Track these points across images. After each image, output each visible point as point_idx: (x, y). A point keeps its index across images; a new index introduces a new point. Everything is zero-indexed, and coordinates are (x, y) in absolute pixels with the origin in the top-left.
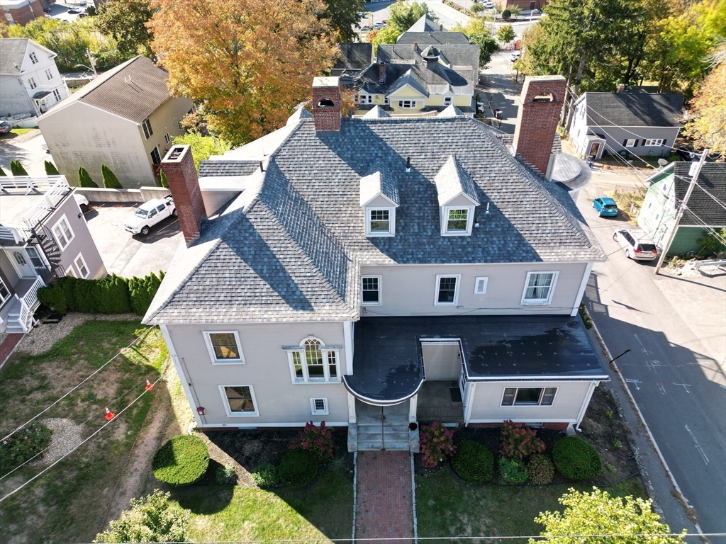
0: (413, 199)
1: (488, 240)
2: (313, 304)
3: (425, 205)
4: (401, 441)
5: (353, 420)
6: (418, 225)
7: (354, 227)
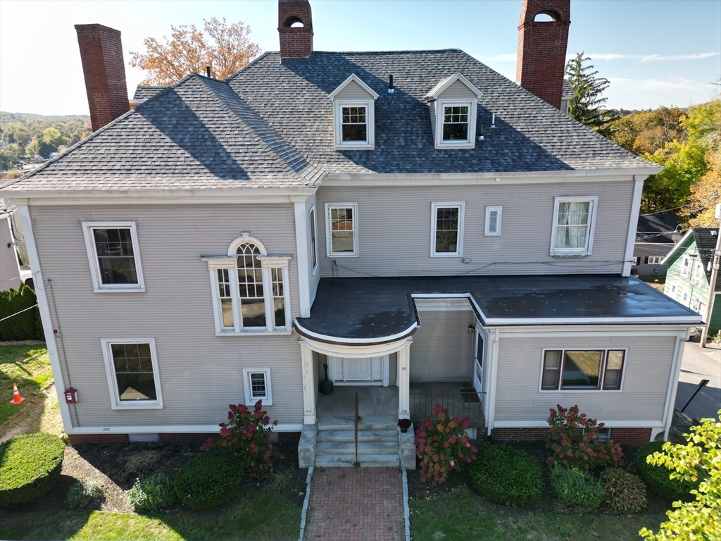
0: (398, 115)
1: (498, 152)
2: (249, 174)
3: (413, 120)
4: (387, 450)
5: (310, 419)
6: (405, 139)
7: (321, 140)
